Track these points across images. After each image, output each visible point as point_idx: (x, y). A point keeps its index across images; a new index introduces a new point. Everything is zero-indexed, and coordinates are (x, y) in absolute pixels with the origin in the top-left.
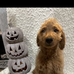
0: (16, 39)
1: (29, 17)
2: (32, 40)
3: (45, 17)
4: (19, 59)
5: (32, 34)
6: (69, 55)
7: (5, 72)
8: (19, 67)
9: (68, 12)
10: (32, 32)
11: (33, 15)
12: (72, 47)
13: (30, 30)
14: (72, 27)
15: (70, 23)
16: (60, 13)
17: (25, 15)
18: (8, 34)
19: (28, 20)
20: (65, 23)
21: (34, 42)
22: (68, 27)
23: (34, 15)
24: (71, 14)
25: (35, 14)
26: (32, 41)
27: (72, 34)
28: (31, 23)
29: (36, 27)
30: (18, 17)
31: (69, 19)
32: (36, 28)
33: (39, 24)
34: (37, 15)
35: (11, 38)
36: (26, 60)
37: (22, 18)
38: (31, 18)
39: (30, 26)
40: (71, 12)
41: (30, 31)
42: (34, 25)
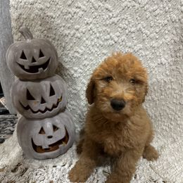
0: (44, 69)
1: (70, 10)
2: (76, 68)
3: (111, 14)
4: (50, 119)
5: (76, 54)
6: (163, 103)
7: (6, 149)
8: (51, 139)
9: (165, 5)
10: (76, 48)
11: (80, 8)
12: (170, 86)
13: (71, 45)
14: (173, 41)
15: (167, 32)
16: (147, 6)
17: (58, 6)
18: (23, 56)
19: (67, 17)
20: (157, 30)
21: (81, 73)
22: (163, 40)
23: (83, 7)
24: (171, 10)
25: (84, 5)
26: (76, 71)
27: (171, 55)
28: (75, 27)
29: (87, 37)
30: (41, 9)
31: (166, 22)
32: (87, 39)
33: (95, 30)
34: (91, 6)
35: (30, 67)
36: (66, 120)
37: (51, 14)
38: (75, 13)
39: (72, 33)
40: (170, 5)
41: (71, 47)
42: (82, 32)
